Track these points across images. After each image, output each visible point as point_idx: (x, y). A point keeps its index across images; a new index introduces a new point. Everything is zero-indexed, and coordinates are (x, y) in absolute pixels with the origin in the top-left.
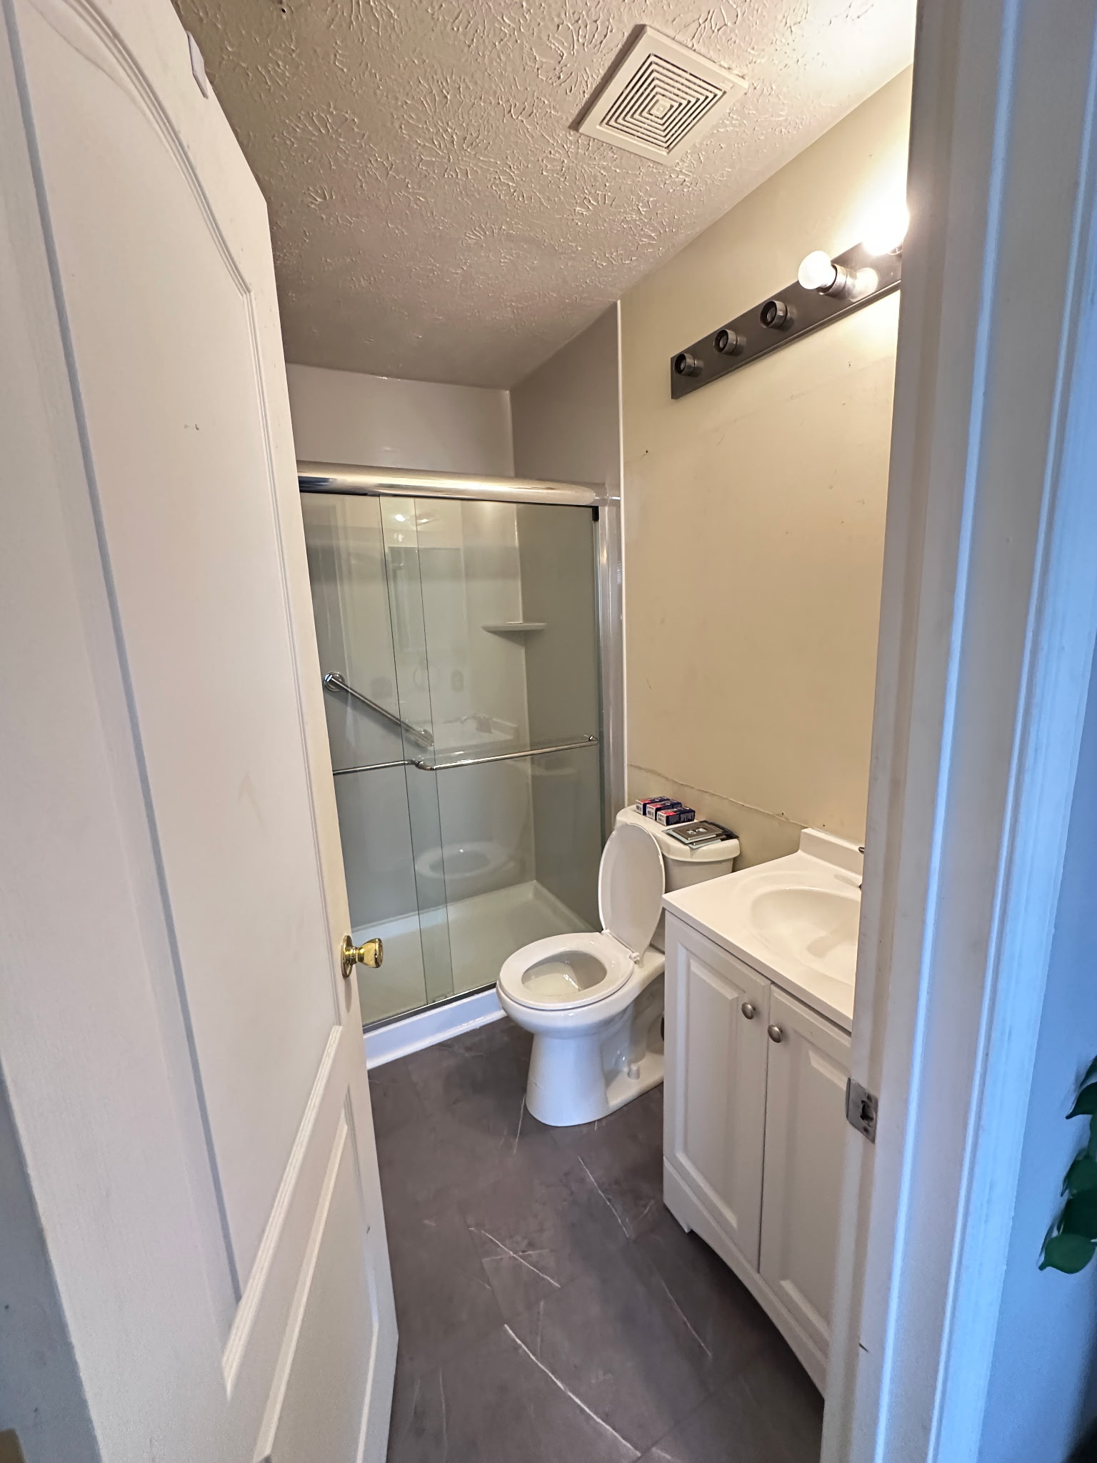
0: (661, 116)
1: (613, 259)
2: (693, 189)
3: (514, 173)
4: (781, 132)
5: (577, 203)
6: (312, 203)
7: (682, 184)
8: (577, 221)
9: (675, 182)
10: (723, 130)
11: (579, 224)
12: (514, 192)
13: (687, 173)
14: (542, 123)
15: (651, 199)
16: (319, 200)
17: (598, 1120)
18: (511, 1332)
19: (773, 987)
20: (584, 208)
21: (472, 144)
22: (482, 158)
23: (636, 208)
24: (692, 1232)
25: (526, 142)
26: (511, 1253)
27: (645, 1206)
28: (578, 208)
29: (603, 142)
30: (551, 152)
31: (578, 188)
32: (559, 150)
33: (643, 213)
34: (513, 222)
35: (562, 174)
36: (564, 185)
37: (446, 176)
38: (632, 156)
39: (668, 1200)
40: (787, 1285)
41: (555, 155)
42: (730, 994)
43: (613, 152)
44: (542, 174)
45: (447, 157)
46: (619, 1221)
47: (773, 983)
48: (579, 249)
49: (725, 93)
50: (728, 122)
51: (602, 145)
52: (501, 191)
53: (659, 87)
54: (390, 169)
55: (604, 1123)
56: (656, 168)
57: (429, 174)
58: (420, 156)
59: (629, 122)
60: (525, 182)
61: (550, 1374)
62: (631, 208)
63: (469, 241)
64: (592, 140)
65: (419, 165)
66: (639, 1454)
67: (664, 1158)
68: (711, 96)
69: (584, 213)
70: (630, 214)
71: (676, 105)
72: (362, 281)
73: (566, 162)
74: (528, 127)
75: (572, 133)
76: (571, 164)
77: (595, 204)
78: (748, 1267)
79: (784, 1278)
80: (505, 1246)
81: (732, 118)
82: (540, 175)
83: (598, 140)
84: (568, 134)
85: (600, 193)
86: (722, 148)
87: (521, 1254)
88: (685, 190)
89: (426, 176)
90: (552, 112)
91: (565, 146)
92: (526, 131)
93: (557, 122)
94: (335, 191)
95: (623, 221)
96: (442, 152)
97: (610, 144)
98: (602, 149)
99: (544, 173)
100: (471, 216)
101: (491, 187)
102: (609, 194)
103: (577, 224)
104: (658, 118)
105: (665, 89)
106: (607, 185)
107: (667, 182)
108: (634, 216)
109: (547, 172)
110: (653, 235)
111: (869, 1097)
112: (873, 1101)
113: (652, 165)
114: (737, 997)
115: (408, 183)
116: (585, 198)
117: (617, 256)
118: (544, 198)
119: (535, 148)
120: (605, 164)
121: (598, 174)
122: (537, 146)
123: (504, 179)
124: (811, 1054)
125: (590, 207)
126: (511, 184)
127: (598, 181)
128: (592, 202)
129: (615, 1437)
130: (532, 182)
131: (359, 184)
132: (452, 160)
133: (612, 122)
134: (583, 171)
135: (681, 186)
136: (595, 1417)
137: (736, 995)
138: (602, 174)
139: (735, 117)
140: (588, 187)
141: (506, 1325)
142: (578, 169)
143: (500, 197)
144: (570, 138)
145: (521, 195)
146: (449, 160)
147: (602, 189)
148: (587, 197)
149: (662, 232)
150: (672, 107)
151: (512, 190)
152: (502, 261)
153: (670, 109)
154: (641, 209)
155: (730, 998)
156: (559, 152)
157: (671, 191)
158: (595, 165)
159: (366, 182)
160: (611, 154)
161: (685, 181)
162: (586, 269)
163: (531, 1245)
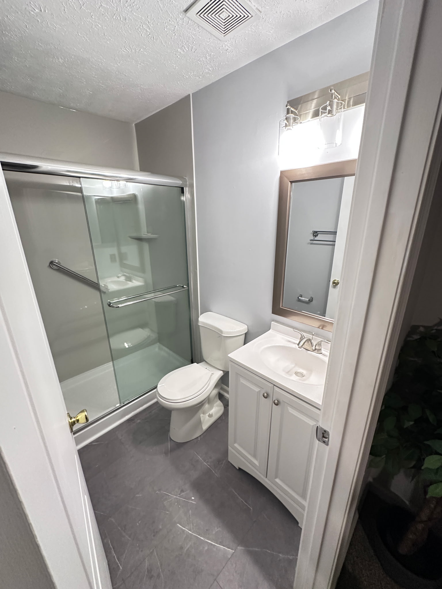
0: (224, 19)
1: (192, 75)
2: (230, 54)
3: (150, 25)
4: (269, 39)
5: (179, 47)
6: (32, 11)
7: (226, 50)
8: (177, 55)
9: (224, 49)
10: (247, 32)
11: (179, 57)
12: (150, 34)
13: (229, 46)
14: (168, 5)
15: (212, 54)
16: (37, 10)
17: (200, 436)
18: (180, 526)
19: (275, 386)
20: (182, 50)
21: (130, 5)
22: (134, 14)
23: (205, 56)
24: (240, 469)
25: (158, 12)
26: (175, 496)
27: (222, 464)
28: (179, 50)
29: (195, 23)
30: (170, 21)
31: (180, 40)
32: (174, 20)
33: (208, 59)
34: (147, 49)
35: (174, 32)
36: (174, 38)
37: (114, 17)
38: (207, 33)
39: (230, 460)
40: (277, 480)
41: (172, 22)
42: (257, 389)
43: (199, 28)
44: (164, 29)
45: (116, 8)
46: (214, 472)
47: (274, 385)
48: (177, 68)
49: (252, 16)
50: (250, 29)
51: (195, 24)
52: (143, 32)
53: (225, 5)
54: (83, 5)
55: (202, 436)
56: (217, 41)
57: (105, 14)
58: (101, 3)
59: (209, 17)
60: (155, 31)
61: (198, 536)
62: (203, 55)
63: (123, 52)
64: (190, 20)
65: (99, 8)
66: (234, 551)
67: (229, 446)
68: (246, 16)
69: (182, 53)
70: (202, 58)
71: (231, 16)
72: (60, 59)
73: (176, 27)
74: (160, 5)
75: (181, 14)
76: (179, 29)
77: (187, 50)
78: (262, 477)
79: (276, 477)
80: (172, 495)
81: (252, 28)
82: (163, 30)
83: (193, 21)
84: (179, 14)
85: (190, 45)
86: (245, 39)
87: (179, 495)
88: (227, 53)
89: (103, 14)
90: (174, 2)
91: (177, 20)
92: (159, 7)
93: (175, 7)
94: (47, 8)
95: (198, 60)
96: (114, 5)
97: (198, 25)
98: (194, 25)
99: (165, 30)
100: (125, 41)
101: (138, 29)
102: (194, 47)
103: (178, 57)
104: (222, 19)
105: (227, 7)
106: (194, 42)
107: (221, 48)
108: (204, 59)
109: (167, 29)
110: (210, 69)
111: (325, 431)
112: (327, 432)
113: (215, 39)
114: (260, 391)
115: (93, 15)
116: (183, 46)
117: (193, 75)
118: (163, 41)
119: (162, 16)
120: (194, 33)
121: (191, 36)
122: (163, 15)
123: (144, 27)
124: (289, 408)
125: (185, 51)
126: (148, 30)
127: (190, 40)
128: (186, 48)
129: (224, 548)
130: (159, 32)
131: (63, 8)
132: (118, 10)
133: (202, 15)
134: (184, 33)
135: (226, 51)
136: (217, 545)
137: (259, 390)
138: (193, 37)
139: (253, 28)
140: (185, 42)
141: (178, 525)
142: (182, 32)
143: (142, 35)
144: (180, 16)
145: (152, 37)
146: (117, 10)
147: (191, 44)
148: (184, 45)
149: (214, 68)
150: (229, 16)
151: (148, 33)
152: (139, 65)
153: (228, 17)
154: (207, 57)
155: (257, 391)
156: (174, 22)
157: (221, 52)
158: (190, 32)
159: (67, 9)
160: (198, 29)
161: (228, 49)
162: (178, 77)
163: (182, 491)
